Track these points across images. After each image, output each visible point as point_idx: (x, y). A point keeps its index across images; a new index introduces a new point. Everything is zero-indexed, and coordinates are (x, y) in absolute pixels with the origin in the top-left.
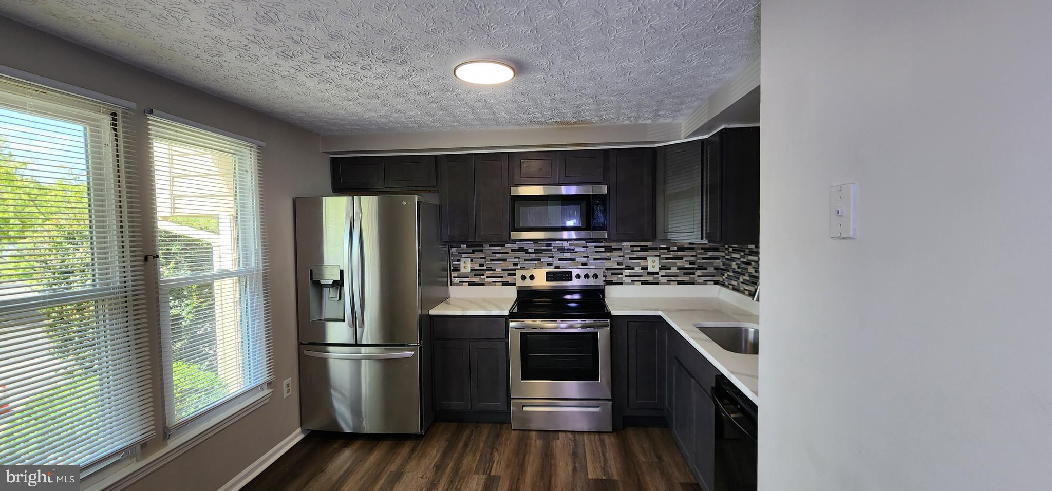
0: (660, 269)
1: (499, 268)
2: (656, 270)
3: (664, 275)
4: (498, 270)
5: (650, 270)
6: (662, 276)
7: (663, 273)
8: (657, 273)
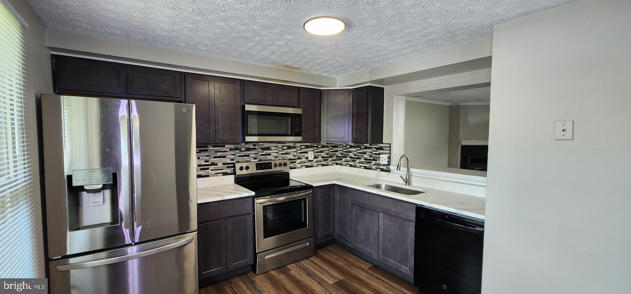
0: (314, 158)
1: (220, 162)
2: (312, 159)
3: (316, 161)
4: (220, 165)
5: (310, 159)
6: (315, 162)
7: (315, 160)
8: (312, 161)
